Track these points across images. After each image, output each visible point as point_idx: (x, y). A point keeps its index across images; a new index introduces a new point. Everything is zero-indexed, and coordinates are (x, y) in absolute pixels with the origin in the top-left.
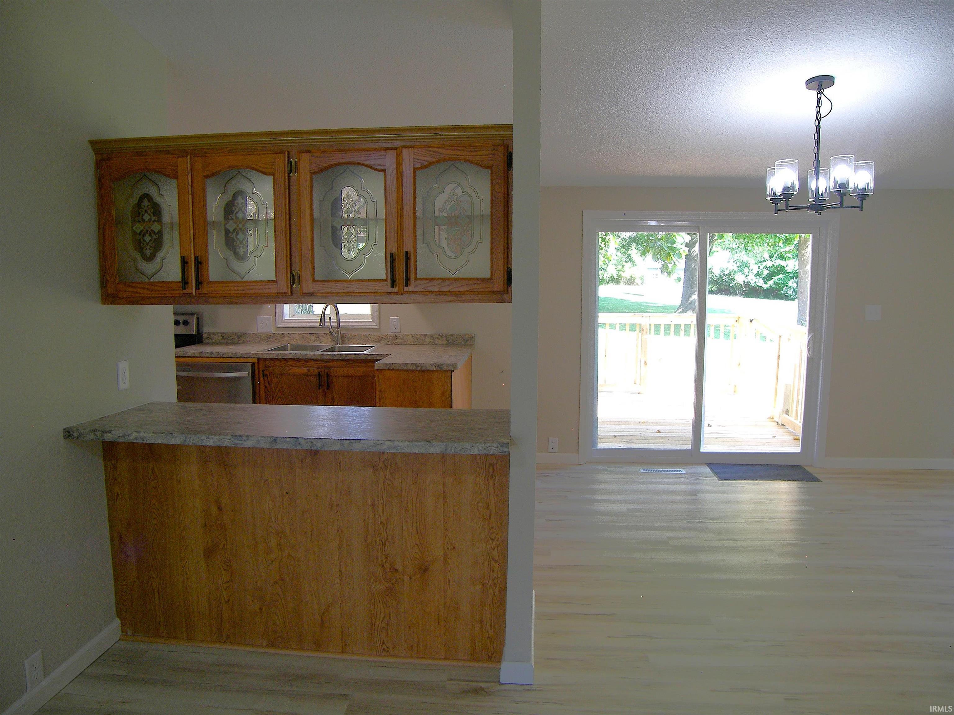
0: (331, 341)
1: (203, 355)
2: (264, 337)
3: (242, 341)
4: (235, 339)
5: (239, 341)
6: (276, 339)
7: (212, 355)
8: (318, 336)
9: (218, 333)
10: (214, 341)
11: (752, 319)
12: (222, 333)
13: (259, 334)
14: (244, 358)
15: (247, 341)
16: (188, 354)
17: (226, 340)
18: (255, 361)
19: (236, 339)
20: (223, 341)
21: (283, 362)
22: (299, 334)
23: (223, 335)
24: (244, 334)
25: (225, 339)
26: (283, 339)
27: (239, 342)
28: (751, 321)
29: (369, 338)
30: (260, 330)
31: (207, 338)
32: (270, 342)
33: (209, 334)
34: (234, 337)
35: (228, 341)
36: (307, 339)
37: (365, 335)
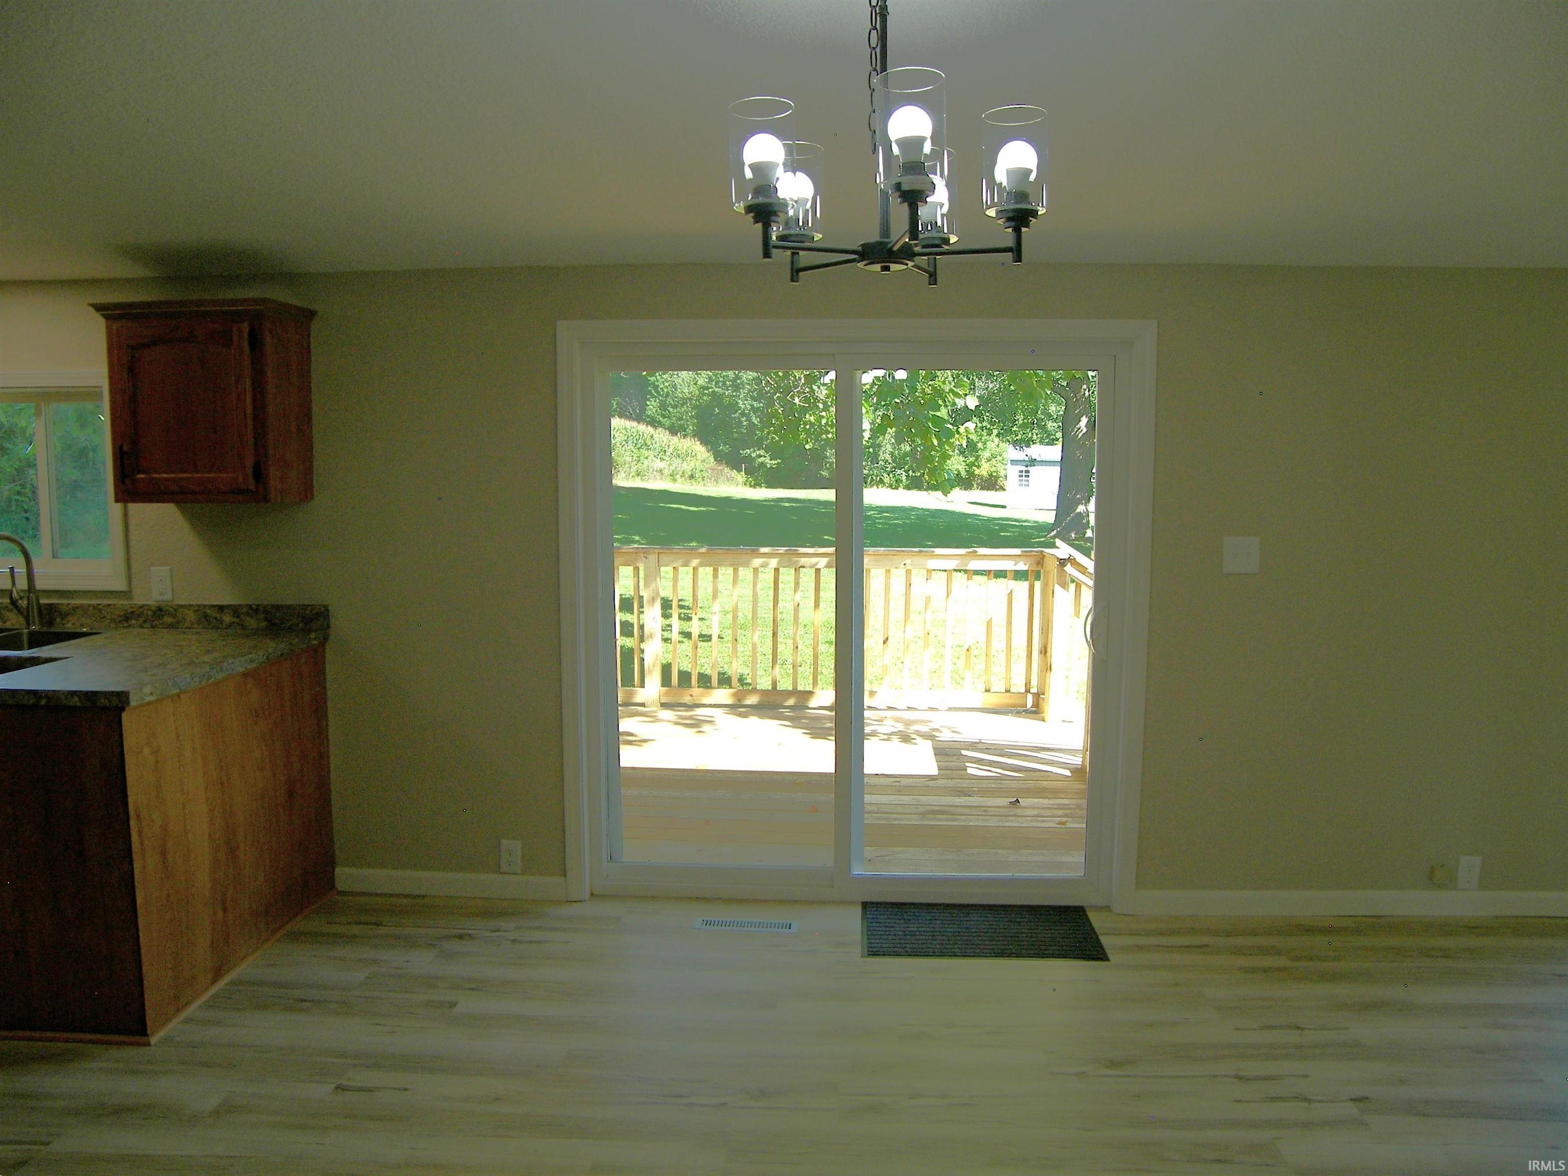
29: (106, 614)
37: (96, 607)
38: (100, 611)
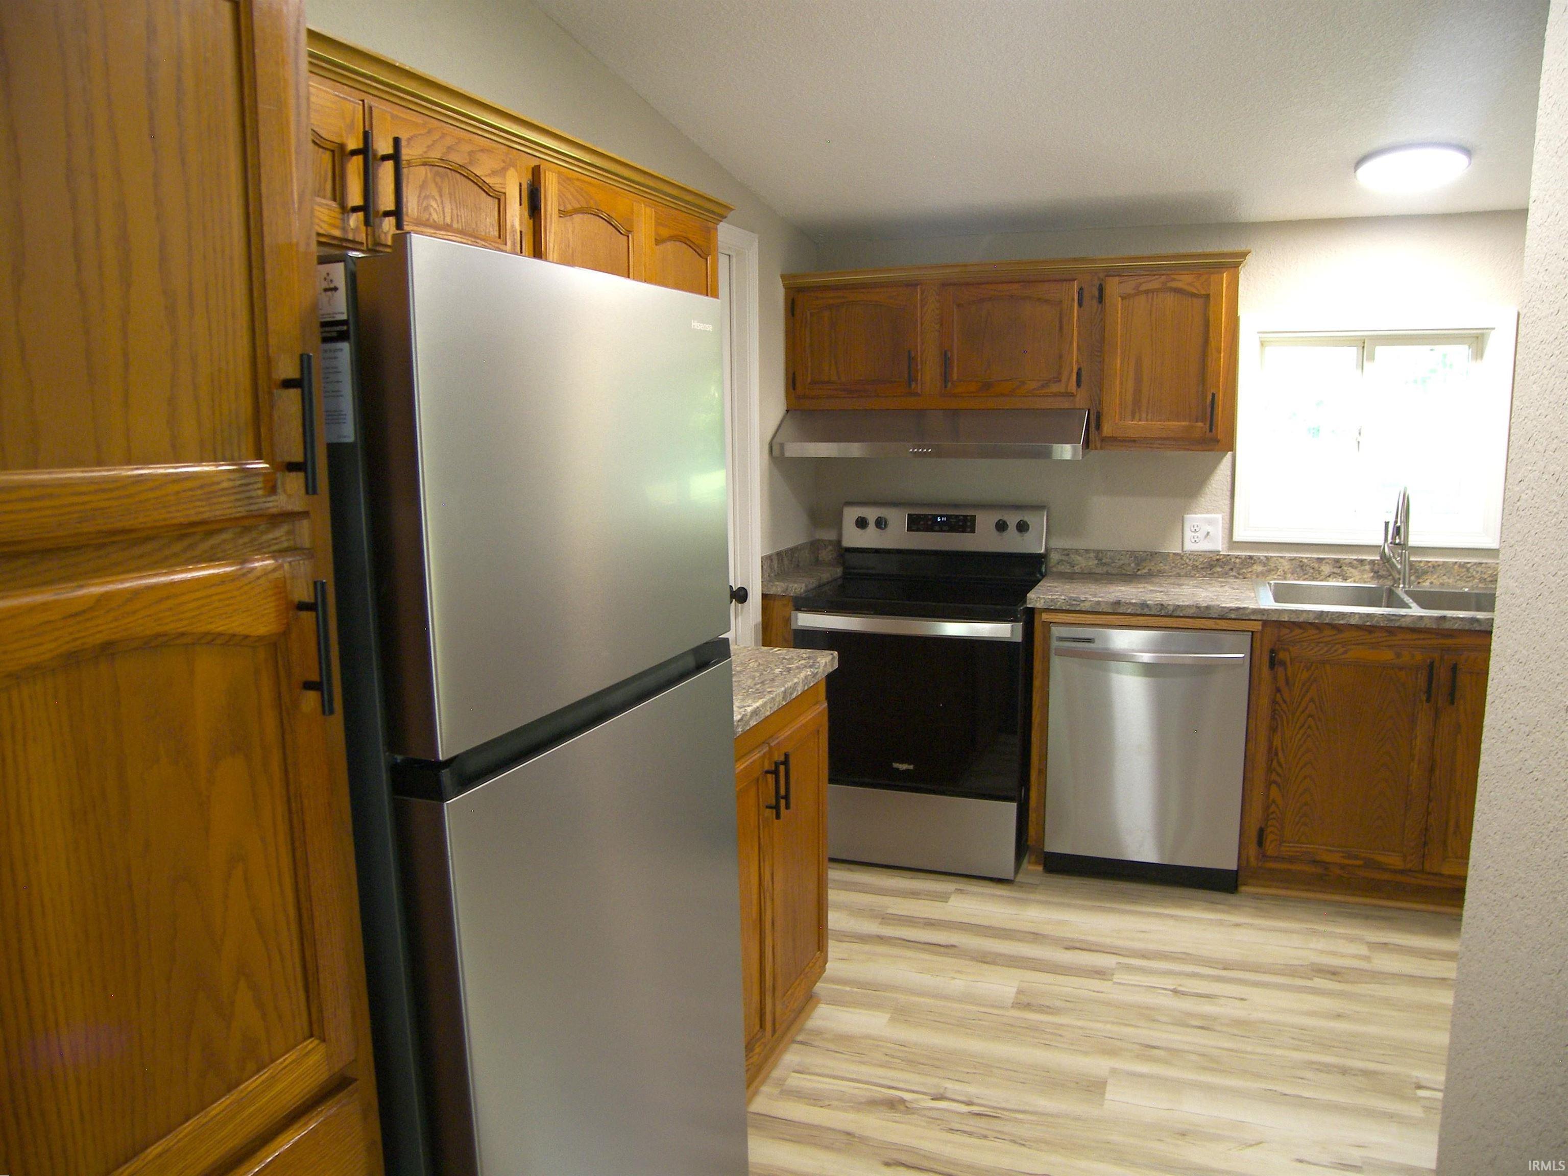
1: (1121, 610)
2: (1202, 563)
3: (1146, 571)
4: (1129, 565)
5: (1139, 570)
6: (1232, 569)
7: (1146, 611)
8: (1338, 565)
9: (1087, 551)
10: (1077, 569)
12: (1098, 552)
13: (1191, 557)
14: (1230, 619)
15: (1159, 571)
16: (1082, 605)
17: (1105, 569)
18: (1257, 627)
19: (1133, 565)
20: (1099, 570)
21: (1328, 632)
22: (1292, 560)
23: (1099, 555)
24: (1153, 554)
25: (1105, 564)
26: (1250, 570)
27: (1139, 573)
30: (1189, 546)
31: (1060, 562)
32: (1216, 575)
33: (1066, 552)
34: (1127, 562)
35: (1111, 570)
36: (1311, 571)
37: (1462, 566)
38: (1468, 570)
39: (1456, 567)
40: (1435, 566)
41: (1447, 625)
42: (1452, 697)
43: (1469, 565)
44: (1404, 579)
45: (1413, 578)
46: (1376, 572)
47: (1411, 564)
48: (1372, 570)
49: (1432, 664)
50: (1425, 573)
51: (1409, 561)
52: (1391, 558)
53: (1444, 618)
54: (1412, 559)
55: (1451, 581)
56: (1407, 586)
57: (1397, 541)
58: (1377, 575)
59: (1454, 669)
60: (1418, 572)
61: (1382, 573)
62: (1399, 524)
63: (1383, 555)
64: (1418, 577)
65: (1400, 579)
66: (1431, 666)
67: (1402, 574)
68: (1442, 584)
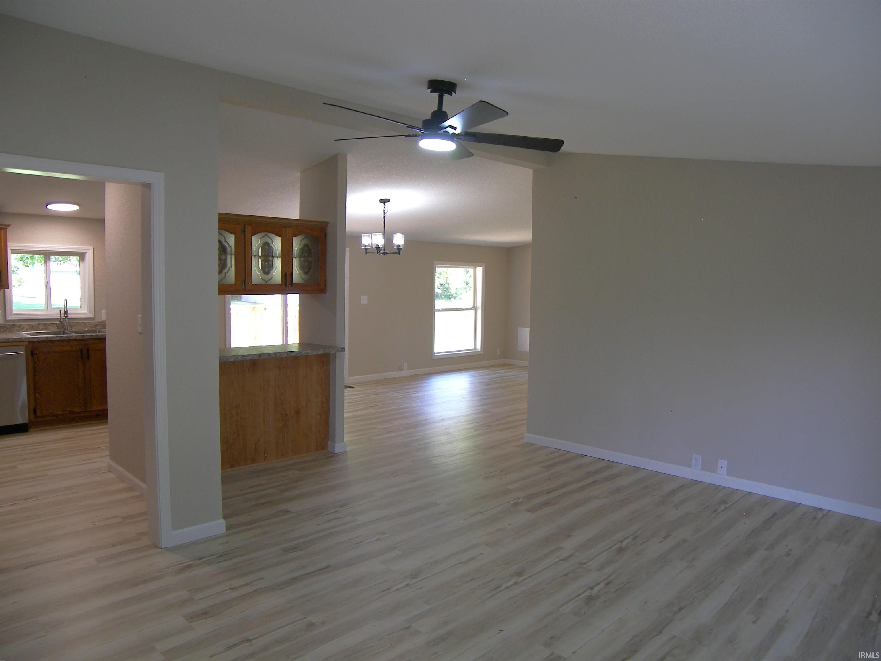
0: (57, 329)
8: (45, 325)
11: (266, 308)
18: (26, 343)
28: (265, 309)
29: (88, 325)
36: (36, 328)
37: (84, 323)
39: (82, 323)
40: (76, 324)
41: (85, 338)
42: (88, 357)
43: (86, 323)
44: (67, 328)
45: (70, 328)
46: (58, 327)
47: (69, 324)
48: (56, 326)
49: (82, 349)
50: (73, 326)
51: (68, 323)
52: (62, 322)
53: (83, 336)
54: (69, 322)
55: (81, 328)
56: (68, 330)
57: (66, 315)
58: (58, 328)
59: (88, 350)
60: (71, 326)
61: (60, 327)
62: (66, 310)
63: (60, 321)
64: (71, 328)
65: (66, 328)
66: (81, 350)
67: (67, 326)
68: (79, 329)
